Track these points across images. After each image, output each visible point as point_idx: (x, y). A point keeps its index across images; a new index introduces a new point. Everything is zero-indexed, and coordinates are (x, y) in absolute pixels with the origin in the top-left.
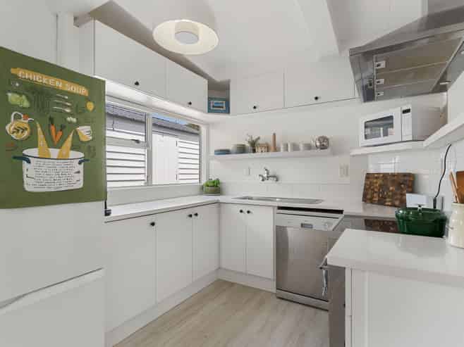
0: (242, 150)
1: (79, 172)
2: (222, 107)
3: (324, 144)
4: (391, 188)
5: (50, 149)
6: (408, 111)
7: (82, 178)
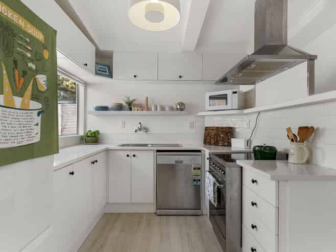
0: (120, 107)
1: (37, 125)
2: (106, 72)
3: (182, 107)
4: (222, 136)
5: (14, 97)
6: (236, 92)
7: (39, 137)
